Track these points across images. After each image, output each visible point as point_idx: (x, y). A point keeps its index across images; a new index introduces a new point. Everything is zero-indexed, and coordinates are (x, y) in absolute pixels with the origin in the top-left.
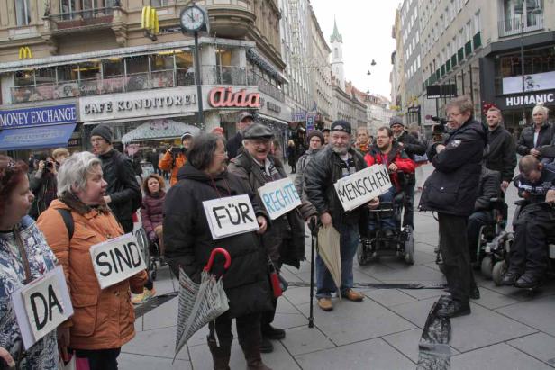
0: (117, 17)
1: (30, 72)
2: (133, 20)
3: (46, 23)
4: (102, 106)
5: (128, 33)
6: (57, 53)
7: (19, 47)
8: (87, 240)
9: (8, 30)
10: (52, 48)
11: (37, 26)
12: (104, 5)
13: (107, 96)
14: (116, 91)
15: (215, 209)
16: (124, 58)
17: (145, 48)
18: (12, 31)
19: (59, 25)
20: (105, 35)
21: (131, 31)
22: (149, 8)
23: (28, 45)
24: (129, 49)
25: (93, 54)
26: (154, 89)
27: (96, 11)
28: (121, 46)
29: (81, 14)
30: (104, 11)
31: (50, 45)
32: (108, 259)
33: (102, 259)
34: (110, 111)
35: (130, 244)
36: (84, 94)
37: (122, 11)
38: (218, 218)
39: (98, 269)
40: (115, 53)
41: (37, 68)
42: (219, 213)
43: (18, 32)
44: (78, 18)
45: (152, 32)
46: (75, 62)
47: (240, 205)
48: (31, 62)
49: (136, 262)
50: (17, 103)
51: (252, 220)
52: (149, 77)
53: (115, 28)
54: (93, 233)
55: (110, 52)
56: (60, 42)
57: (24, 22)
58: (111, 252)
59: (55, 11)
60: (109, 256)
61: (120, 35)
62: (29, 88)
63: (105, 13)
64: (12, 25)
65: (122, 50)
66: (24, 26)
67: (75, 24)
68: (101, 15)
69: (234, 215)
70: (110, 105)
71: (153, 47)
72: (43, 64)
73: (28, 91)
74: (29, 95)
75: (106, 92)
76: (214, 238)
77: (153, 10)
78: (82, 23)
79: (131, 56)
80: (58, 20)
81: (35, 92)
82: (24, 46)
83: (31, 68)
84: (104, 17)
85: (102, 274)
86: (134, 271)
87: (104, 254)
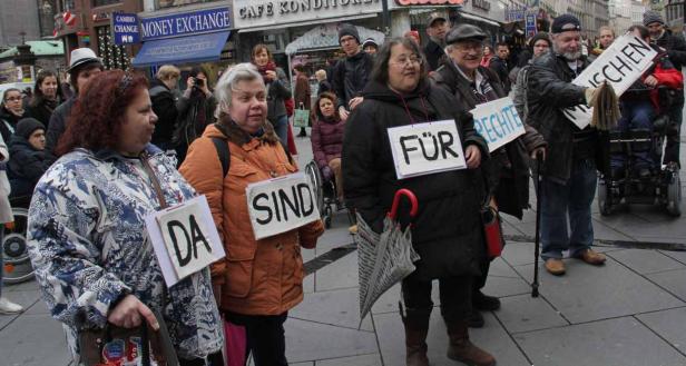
4: (261, 8)
8: (243, 178)
15: (402, 139)
32: (270, 203)
34: (271, 14)
35: (300, 186)
38: (405, 151)
39: (254, 214)
42: (408, 144)
47: (440, 134)
49: (307, 209)
50: (161, 8)
51: (455, 155)
54: (253, 169)
58: (273, 194)
60: (271, 198)
69: (430, 147)
70: (270, 7)
76: (399, 177)
85: (258, 221)
86: (302, 221)
87: (264, 195)
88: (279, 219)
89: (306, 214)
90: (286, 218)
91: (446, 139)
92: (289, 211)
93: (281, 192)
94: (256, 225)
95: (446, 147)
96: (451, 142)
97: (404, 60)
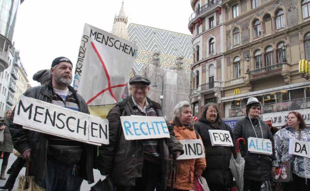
0: (285, 68)
1: (239, 101)
2: (294, 69)
3: (247, 75)
4: (276, 118)
5: (291, 76)
6: (252, 90)
7: (235, 88)
9: (230, 81)
10: (250, 88)
11: (243, 78)
12: (278, 63)
13: (279, 113)
14: (284, 110)
15: (214, 133)
16: (288, 91)
17: (302, 84)
18: (231, 82)
19: (254, 76)
20: (278, 79)
21: (293, 75)
22: (303, 61)
23: (239, 88)
24: (292, 86)
25: (271, 89)
26: (307, 108)
27: (273, 66)
28: (287, 84)
29: (265, 69)
30: (277, 66)
31: (249, 86)
34: (280, 121)
36: (266, 112)
37: (288, 64)
38: (215, 137)
40: (283, 88)
41: (242, 98)
42: (216, 135)
43: (234, 81)
44: (263, 71)
45: (306, 74)
46: (261, 95)
47: (225, 134)
48: (239, 96)
50: (232, 117)
51: (230, 142)
52: (304, 101)
53: (283, 74)
55: (280, 88)
56: (254, 84)
57: (237, 77)
58: (185, 145)
59: (252, 69)
61: (287, 78)
62: (238, 109)
63: (278, 67)
64: (232, 78)
65: (287, 86)
66: (237, 78)
67: (262, 74)
68: (276, 68)
69: (222, 138)
70: (280, 118)
71: (307, 83)
72: (245, 96)
73: (237, 111)
74: (237, 113)
75: (278, 111)
76: (213, 145)
77: (306, 62)
78: (265, 74)
79: (293, 89)
80: (253, 74)
81: (241, 111)
82: (237, 88)
83: (239, 99)
84: (277, 69)
86: (197, 157)
88: (187, 154)
89: (199, 154)
90: (190, 154)
91: (227, 136)
92: (191, 152)
93: (189, 145)
95: (227, 139)
96: (228, 137)
97: (212, 112)
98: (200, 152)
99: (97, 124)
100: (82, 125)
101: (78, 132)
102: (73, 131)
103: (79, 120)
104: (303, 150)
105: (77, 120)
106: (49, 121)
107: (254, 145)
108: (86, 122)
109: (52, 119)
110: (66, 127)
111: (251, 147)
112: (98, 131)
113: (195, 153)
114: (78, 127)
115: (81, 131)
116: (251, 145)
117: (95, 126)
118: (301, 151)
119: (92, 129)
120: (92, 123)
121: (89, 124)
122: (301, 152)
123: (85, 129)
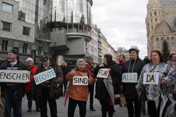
32: (78, 80)
33: (76, 79)
35: (85, 78)
39: (74, 81)
58: (79, 79)
60: (78, 79)
85: (74, 82)
86: (84, 84)
87: (77, 78)
89: (85, 83)
90: (80, 83)
93: (81, 79)
94: (73, 83)
98: (86, 82)
99: (25, 74)
100: (19, 76)
101: (17, 79)
102: (15, 79)
103: (18, 74)
104: (152, 79)
105: (17, 74)
106: (5, 77)
107: (125, 78)
108: (20, 74)
109: (7, 76)
110: (12, 78)
111: (124, 79)
112: (26, 77)
113: (83, 83)
114: (17, 77)
115: (18, 78)
116: (124, 78)
117: (24, 75)
118: (150, 80)
119: (23, 76)
120: (23, 74)
121: (22, 75)
122: (150, 82)
123: (20, 77)
